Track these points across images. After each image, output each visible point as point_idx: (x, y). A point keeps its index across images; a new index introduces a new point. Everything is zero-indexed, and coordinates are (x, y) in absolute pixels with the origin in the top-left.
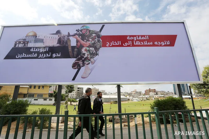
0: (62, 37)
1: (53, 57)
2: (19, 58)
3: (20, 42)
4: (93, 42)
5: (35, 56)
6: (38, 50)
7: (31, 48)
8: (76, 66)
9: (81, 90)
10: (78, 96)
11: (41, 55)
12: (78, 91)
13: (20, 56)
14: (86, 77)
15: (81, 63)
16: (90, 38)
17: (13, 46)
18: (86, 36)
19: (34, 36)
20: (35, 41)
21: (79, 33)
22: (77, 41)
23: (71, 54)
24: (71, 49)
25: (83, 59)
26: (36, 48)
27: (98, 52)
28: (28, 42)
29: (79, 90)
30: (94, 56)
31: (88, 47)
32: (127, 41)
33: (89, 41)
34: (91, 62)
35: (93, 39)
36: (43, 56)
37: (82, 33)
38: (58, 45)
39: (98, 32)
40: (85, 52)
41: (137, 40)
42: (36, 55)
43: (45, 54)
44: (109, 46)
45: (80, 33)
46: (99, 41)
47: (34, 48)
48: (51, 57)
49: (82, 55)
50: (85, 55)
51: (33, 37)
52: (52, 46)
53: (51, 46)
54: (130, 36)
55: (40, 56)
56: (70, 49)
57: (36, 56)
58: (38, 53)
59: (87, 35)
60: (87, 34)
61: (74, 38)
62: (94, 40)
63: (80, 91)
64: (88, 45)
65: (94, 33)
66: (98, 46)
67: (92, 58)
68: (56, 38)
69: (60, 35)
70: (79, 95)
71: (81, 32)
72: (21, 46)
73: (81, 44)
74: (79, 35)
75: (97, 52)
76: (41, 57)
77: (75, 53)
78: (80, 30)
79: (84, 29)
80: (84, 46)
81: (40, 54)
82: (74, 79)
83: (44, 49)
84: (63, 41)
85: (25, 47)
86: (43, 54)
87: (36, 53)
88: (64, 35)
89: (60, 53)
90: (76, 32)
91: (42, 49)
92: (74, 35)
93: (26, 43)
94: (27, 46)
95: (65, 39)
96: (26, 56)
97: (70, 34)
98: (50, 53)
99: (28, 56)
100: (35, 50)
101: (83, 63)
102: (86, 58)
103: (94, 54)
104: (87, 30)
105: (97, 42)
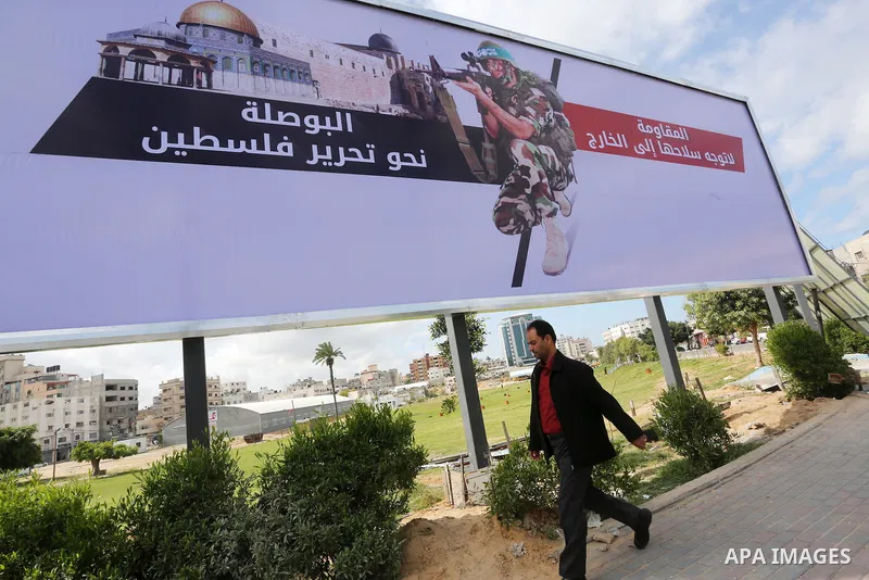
0: (406, 76)
1: (391, 168)
2: (169, 156)
3: (143, 55)
4: (542, 122)
5: (280, 152)
6: (291, 119)
7: (241, 102)
8: (512, 221)
9: (127, 393)
10: (107, 428)
11: (322, 151)
12: (109, 399)
14: (562, 271)
15: (523, 207)
16: (526, 102)
17: (93, 68)
18: (511, 90)
19: (241, 34)
20: (253, 63)
21: (475, 70)
22: (483, 109)
23: (472, 161)
24: (466, 140)
25: (528, 191)
26: (278, 106)
27: (570, 167)
28: (207, 64)
29: (111, 393)
30: (561, 181)
31: (529, 140)
32: (641, 137)
33: (526, 114)
34: (557, 206)
35: (541, 111)
36: (336, 158)
37: (488, 74)
38: (398, 110)
39: (545, 83)
40: (528, 162)
41: (665, 139)
42: (286, 149)
43: (341, 150)
44: (599, 150)
45: (483, 71)
46: (559, 119)
47: (261, 103)
48: (381, 169)
49: (519, 173)
50: (529, 176)
51: (236, 37)
52: (370, 110)
53: (365, 110)
54: (646, 122)
55: (316, 157)
56: (461, 138)
57: (290, 153)
58: (301, 138)
59: (510, 86)
60: (508, 82)
61: (464, 88)
62: (544, 115)
63: (122, 399)
64: (528, 134)
65: (534, 87)
66: (564, 143)
67: (557, 190)
68: (378, 73)
69: (393, 62)
70: (115, 422)
71: (486, 69)
72: (155, 75)
73: (499, 122)
74: (485, 82)
75: (566, 167)
76: (321, 161)
77: (489, 160)
78: (479, 61)
79: (495, 59)
80: (517, 133)
81: (315, 147)
82: (517, 280)
83: (328, 119)
84: (420, 96)
85: (195, 88)
86: (328, 148)
87: (286, 138)
88: (416, 65)
89: (422, 151)
90: (464, 65)
91: (316, 118)
92: (459, 77)
93: (193, 63)
94: (204, 84)
95: (425, 87)
96: (216, 147)
97: (438, 66)
98: (368, 146)
99: (231, 148)
100: (275, 117)
101: (534, 210)
102: (538, 188)
103: (560, 176)
104: (505, 63)
105: (555, 127)
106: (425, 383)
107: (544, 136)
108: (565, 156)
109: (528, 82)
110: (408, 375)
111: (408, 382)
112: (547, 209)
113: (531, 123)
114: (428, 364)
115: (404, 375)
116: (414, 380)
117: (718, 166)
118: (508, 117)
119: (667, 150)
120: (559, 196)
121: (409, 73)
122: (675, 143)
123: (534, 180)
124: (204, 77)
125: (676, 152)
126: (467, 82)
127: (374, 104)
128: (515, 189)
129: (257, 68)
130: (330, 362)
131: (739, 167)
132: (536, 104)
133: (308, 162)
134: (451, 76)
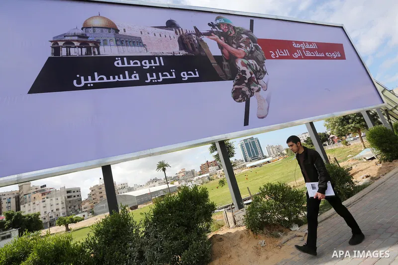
0: (184, 37)
1: (183, 79)
2: (86, 87)
3: (69, 44)
4: (248, 49)
5: (133, 79)
6: (136, 63)
7: (113, 59)
8: (240, 96)
9: (76, 194)
12: (69, 197)
13: (86, 79)
15: (245, 89)
16: (240, 41)
17: (49, 53)
18: (233, 37)
19: (109, 29)
20: (116, 41)
21: (215, 30)
22: (221, 47)
23: (219, 71)
24: (215, 62)
25: (246, 81)
26: (130, 58)
27: (264, 68)
28: (97, 44)
29: (69, 194)
30: (261, 75)
31: (244, 58)
32: (295, 50)
33: (241, 47)
34: (261, 87)
35: (247, 45)
36: (158, 78)
37: (221, 31)
38: (183, 53)
39: (248, 31)
40: (244, 68)
41: (306, 49)
42: (136, 77)
43: (160, 74)
44: (276, 58)
45: (219, 30)
46: (257, 48)
47: (122, 58)
48: (178, 80)
49: (241, 74)
50: (246, 75)
51: (107, 30)
52: (170, 55)
53: (168, 55)
54: (297, 42)
55: (149, 79)
56: (213, 61)
57: (138, 78)
58: (141, 71)
59: (232, 35)
60: (231, 33)
62: (249, 46)
63: (75, 196)
64: (243, 56)
65: (243, 34)
66: (260, 58)
67: (260, 79)
68: (172, 37)
69: (178, 32)
70: (73, 207)
71: (220, 29)
72: (75, 52)
73: (229, 52)
74: (220, 35)
75: (262, 67)
76: (151, 80)
77: (227, 70)
78: (216, 26)
79: (223, 24)
81: (148, 74)
82: (246, 123)
83: (152, 61)
84: (192, 45)
85: (93, 55)
86: (154, 74)
87: (135, 72)
88: (188, 31)
89: (196, 70)
90: (210, 28)
91: (147, 61)
92: (209, 34)
93: (91, 45)
94: (97, 53)
95: (194, 41)
96: (105, 80)
97: (198, 30)
98: (172, 71)
99: (112, 80)
100: (129, 63)
101: (250, 90)
102: (251, 79)
103: (260, 73)
104: (228, 25)
105: (255, 50)
106: (208, 174)
107: (250, 55)
108: (261, 63)
109: (239, 32)
110: (200, 172)
111: (200, 175)
112: (256, 88)
113: (243, 51)
114: (208, 166)
115: (198, 171)
116: (203, 174)
117: (333, 58)
118: (233, 49)
119: (308, 54)
120: (260, 81)
121: (186, 36)
122: (311, 50)
123: (248, 76)
124: (96, 50)
125: (312, 54)
126: (212, 36)
127: (172, 51)
128: (240, 82)
129: (119, 43)
130: (164, 170)
131: (343, 57)
132: (244, 41)
133: (146, 81)
134: (205, 34)
